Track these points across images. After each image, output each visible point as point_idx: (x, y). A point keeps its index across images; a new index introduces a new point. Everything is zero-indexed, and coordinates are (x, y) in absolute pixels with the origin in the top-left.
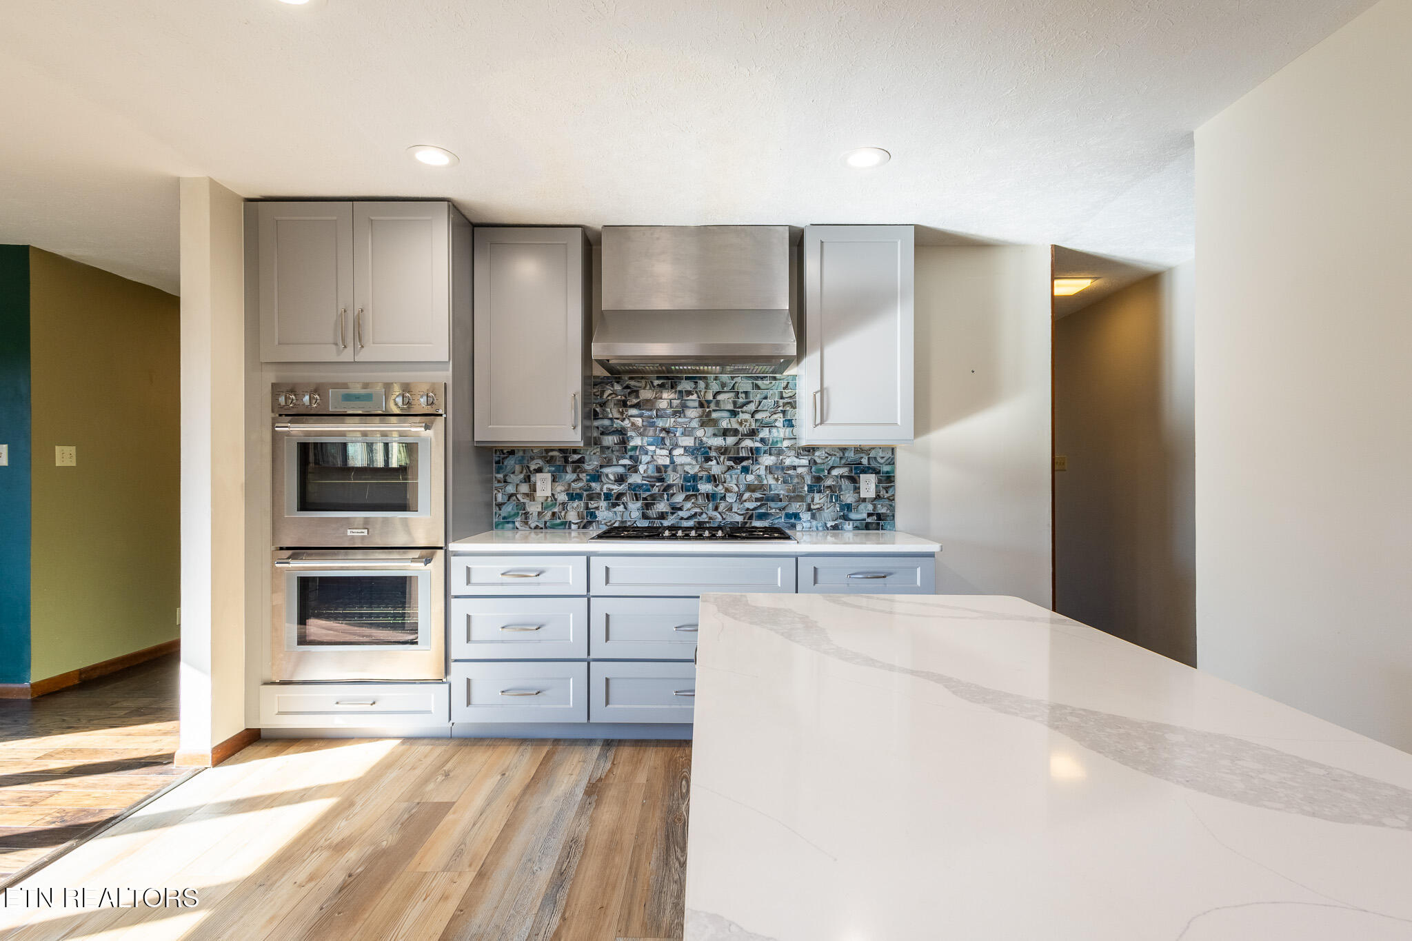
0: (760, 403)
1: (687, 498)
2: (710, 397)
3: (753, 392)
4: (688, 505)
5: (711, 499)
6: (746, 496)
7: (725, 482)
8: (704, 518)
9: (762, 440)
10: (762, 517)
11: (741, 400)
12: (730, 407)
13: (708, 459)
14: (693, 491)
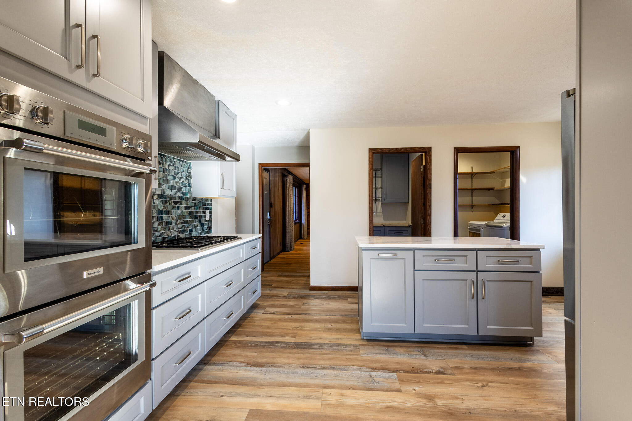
0: (182, 173)
1: (159, 225)
2: (167, 167)
3: (180, 167)
4: (159, 228)
5: (167, 224)
6: (179, 220)
7: (172, 215)
8: (165, 235)
9: (183, 193)
10: (183, 231)
11: (176, 171)
12: (173, 174)
13: (166, 202)
14: (161, 220)
